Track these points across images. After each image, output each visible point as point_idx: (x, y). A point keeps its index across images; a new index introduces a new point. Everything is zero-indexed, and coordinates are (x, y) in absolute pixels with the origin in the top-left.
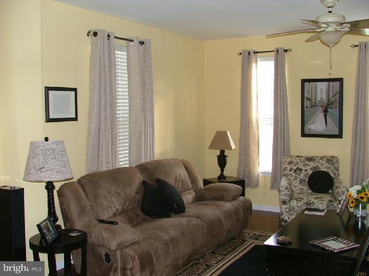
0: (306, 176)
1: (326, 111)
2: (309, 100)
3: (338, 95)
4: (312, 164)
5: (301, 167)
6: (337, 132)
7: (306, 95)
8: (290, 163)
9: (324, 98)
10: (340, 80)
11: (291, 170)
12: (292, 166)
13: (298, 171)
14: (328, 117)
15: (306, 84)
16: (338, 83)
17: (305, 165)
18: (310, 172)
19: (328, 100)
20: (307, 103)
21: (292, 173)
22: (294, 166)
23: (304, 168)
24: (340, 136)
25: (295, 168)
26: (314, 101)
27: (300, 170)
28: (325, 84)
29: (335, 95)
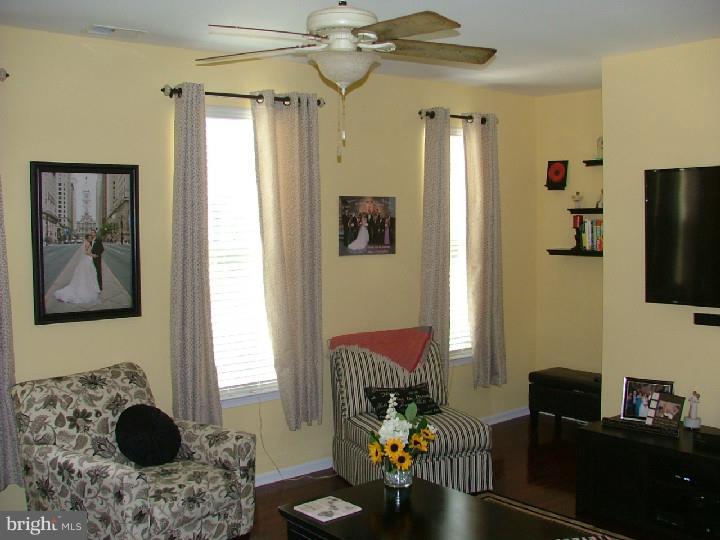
0: (104, 428)
1: (98, 250)
2: (55, 220)
3: (127, 207)
4: (105, 395)
5: (82, 407)
6: (126, 302)
7: (46, 207)
8: (51, 402)
9: (94, 214)
10: (132, 171)
11: (60, 420)
12: (59, 409)
13: (80, 421)
14: (103, 264)
15: (46, 177)
16: (127, 177)
17: (91, 399)
18: (110, 417)
19: (104, 220)
20: (49, 229)
21: (66, 428)
22: (66, 408)
23: (90, 409)
24: (134, 310)
25: (70, 413)
26: (67, 223)
27: (85, 415)
28: (94, 178)
29: (120, 207)
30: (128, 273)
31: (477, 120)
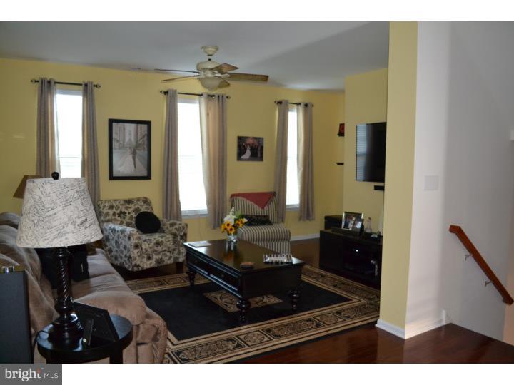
0: (131, 218)
1: (134, 153)
2: (118, 141)
3: (146, 137)
4: (133, 207)
5: (123, 210)
6: (145, 173)
7: (114, 136)
8: (111, 207)
9: (133, 140)
10: (148, 123)
11: (114, 214)
12: (114, 210)
13: (122, 215)
15: (114, 124)
16: (146, 126)
17: (127, 208)
18: (134, 215)
19: (137, 142)
20: (115, 144)
21: (116, 217)
22: (117, 210)
23: (127, 212)
24: (148, 177)
25: (118, 212)
26: (122, 142)
27: (124, 213)
28: (133, 126)
29: (144, 136)
30: (146, 162)
31: (302, 105)
